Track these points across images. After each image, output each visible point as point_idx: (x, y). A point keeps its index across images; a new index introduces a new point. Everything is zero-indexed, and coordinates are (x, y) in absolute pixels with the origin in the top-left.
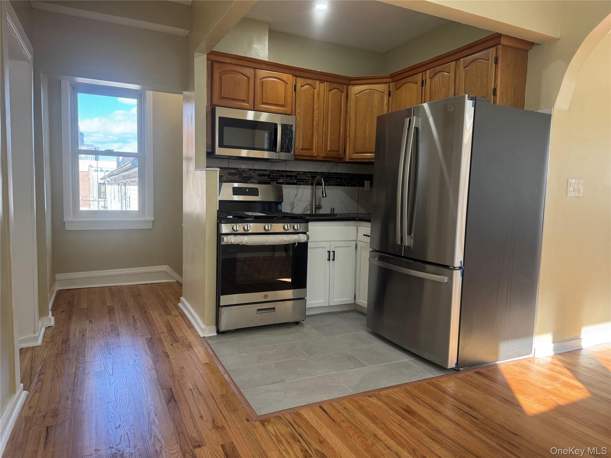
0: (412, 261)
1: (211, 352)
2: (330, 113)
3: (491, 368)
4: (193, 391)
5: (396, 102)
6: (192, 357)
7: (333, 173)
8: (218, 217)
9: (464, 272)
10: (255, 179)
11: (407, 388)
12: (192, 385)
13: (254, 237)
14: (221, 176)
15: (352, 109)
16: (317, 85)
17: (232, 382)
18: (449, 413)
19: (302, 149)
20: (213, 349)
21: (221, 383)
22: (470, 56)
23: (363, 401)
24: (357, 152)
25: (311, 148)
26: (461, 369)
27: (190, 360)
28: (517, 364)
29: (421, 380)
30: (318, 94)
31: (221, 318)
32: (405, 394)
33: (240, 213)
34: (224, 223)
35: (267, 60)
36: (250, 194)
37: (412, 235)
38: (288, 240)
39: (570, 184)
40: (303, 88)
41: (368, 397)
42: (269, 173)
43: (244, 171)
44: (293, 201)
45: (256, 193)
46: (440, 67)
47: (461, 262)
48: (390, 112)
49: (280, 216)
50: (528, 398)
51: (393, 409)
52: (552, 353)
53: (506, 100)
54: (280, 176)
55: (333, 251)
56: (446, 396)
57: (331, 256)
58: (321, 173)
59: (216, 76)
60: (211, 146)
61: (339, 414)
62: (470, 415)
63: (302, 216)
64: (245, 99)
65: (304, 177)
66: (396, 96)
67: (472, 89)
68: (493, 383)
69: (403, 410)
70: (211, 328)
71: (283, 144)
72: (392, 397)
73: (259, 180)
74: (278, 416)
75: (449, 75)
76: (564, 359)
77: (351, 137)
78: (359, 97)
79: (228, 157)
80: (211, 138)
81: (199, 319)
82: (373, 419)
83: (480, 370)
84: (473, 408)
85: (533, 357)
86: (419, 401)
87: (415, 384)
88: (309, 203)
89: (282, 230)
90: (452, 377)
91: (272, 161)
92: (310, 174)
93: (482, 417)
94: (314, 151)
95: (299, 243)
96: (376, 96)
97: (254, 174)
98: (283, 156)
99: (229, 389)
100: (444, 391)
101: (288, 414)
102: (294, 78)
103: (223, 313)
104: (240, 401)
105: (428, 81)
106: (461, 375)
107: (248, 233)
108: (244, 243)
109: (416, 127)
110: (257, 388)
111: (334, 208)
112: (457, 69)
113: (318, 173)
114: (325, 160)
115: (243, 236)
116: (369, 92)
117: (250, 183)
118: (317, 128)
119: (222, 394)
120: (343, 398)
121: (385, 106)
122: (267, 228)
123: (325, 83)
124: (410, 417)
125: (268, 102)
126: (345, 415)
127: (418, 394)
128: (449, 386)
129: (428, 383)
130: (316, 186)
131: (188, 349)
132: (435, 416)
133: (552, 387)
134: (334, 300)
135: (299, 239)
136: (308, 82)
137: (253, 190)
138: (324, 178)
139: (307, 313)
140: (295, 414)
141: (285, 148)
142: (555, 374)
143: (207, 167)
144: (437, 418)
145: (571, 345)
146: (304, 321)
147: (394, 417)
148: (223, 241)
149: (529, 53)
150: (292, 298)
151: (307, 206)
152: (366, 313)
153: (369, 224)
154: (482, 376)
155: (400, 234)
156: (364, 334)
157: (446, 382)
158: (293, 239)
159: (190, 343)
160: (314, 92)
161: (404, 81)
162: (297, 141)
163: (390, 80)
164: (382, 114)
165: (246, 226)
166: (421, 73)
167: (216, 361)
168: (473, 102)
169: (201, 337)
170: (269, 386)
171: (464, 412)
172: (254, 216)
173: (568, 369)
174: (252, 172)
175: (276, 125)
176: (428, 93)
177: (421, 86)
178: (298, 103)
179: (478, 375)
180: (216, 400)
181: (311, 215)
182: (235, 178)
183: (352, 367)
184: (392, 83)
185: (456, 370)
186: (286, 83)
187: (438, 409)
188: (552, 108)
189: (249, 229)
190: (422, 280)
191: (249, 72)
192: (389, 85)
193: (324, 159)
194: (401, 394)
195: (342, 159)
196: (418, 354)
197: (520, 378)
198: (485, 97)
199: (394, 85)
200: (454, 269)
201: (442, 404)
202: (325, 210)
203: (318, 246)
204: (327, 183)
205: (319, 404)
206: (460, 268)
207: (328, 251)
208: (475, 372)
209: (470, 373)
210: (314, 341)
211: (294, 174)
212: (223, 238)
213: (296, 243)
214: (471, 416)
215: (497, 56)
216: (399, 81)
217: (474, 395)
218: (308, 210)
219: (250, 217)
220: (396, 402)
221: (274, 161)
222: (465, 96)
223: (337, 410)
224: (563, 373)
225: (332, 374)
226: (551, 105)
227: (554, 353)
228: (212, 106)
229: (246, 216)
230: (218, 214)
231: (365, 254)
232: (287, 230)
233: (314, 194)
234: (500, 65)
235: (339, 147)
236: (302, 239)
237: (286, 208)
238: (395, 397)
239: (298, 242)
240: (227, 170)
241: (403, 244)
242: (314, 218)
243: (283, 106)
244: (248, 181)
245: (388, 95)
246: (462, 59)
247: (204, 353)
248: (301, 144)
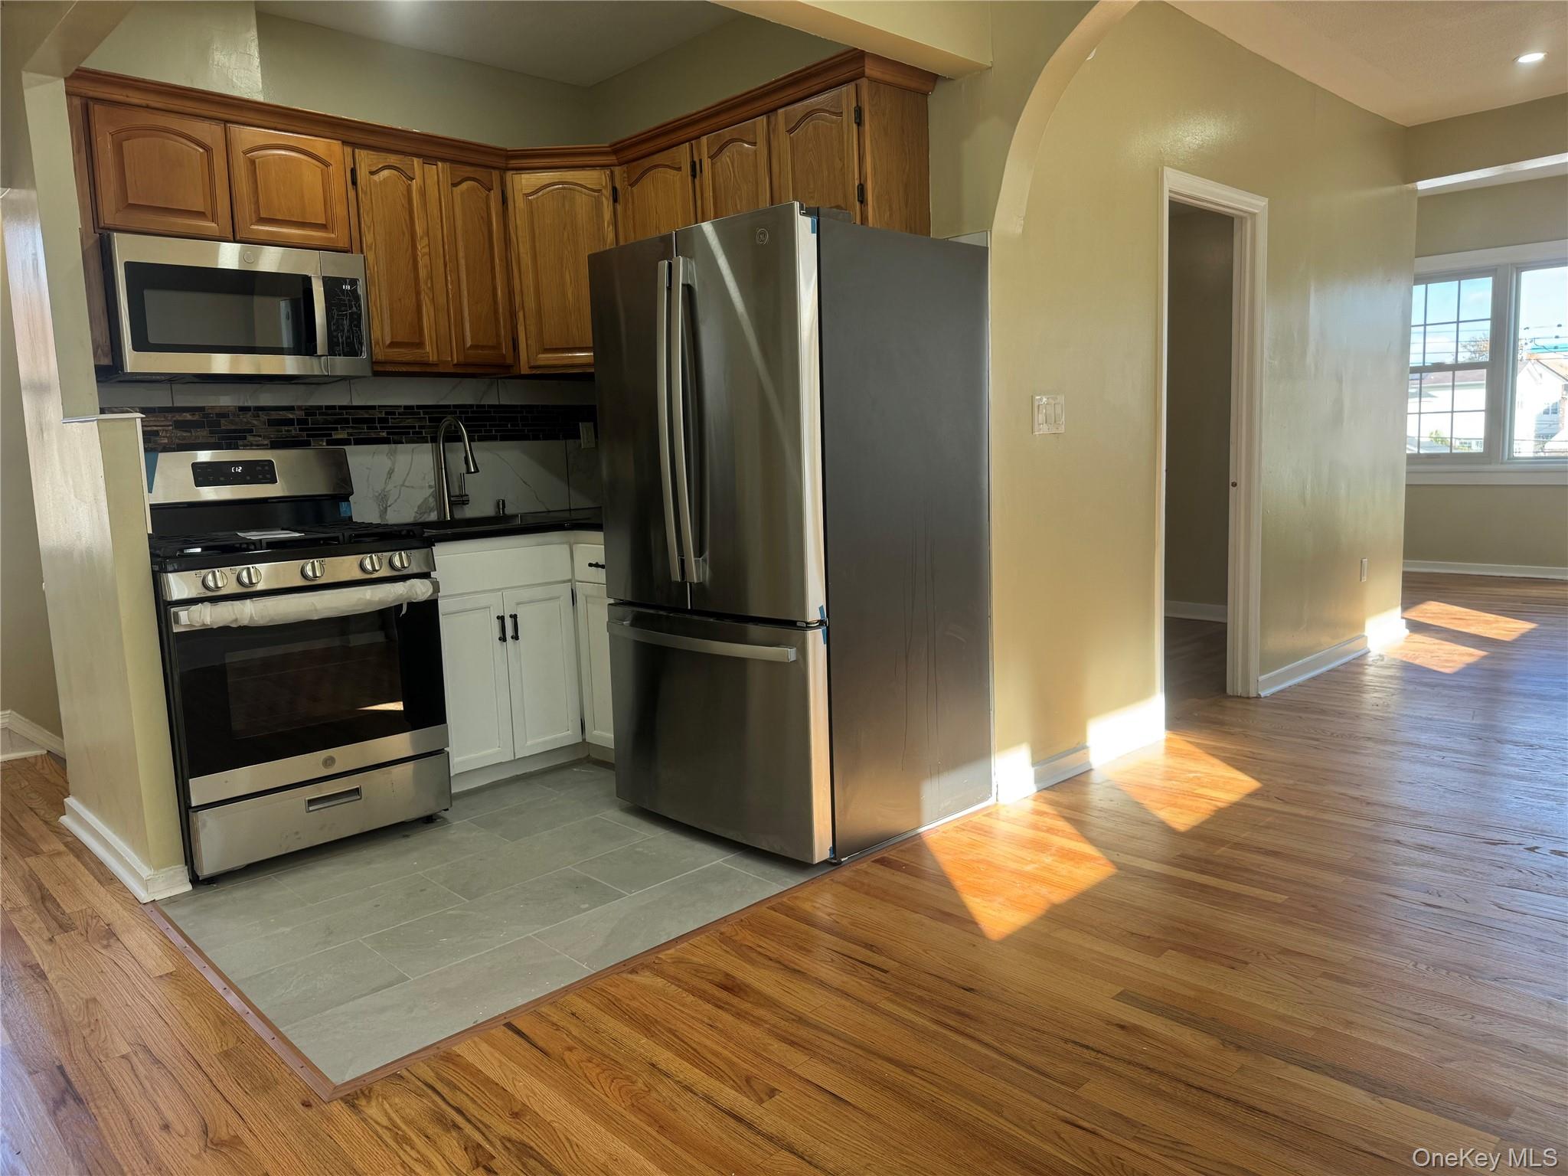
0: (712, 620)
1: (179, 941)
2: (461, 244)
3: (907, 846)
4: (135, 1059)
5: (634, 217)
6: (120, 963)
7: (490, 406)
8: (152, 555)
9: (831, 630)
10: (260, 436)
11: (723, 930)
12: (129, 1044)
13: (275, 602)
14: (148, 436)
15: (520, 233)
16: (416, 170)
17: (250, 1012)
18: (823, 970)
19: (393, 345)
20: (186, 932)
21: (217, 1020)
22: (800, 104)
23: (617, 986)
24: (548, 347)
25: (417, 341)
26: (843, 860)
27: (113, 973)
28: (963, 827)
29: (755, 904)
30: (423, 193)
31: (197, 841)
32: (720, 947)
33: (222, 536)
34: (175, 571)
35: (260, 98)
36: (248, 478)
37: (707, 554)
38: (377, 599)
39: (1039, 406)
40: (376, 177)
41: (631, 973)
42: (300, 414)
43: (223, 414)
44: (384, 490)
45: (268, 476)
46: (732, 130)
47: (821, 609)
48: (622, 243)
49: (347, 534)
50: (990, 901)
51: (693, 991)
52: (1032, 789)
53: (888, 213)
54: (337, 422)
55: (511, 616)
56: (817, 932)
57: (508, 629)
58: (455, 406)
59: (105, 145)
60: (107, 349)
61: (557, 1032)
62: (869, 965)
63: (411, 531)
64: (203, 211)
65: (410, 420)
66: (633, 203)
67: (812, 186)
68: (915, 878)
69: (717, 986)
70: (172, 872)
71: (335, 334)
72: (688, 959)
73: (272, 436)
74: (395, 1074)
75: (755, 151)
76: (1057, 799)
77: (526, 309)
78: (537, 203)
79: (167, 377)
80: (107, 324)
81: (132, 854)
82: (646, 1025)
83: (885, 855)
84: (874, 949)
85: (996, 805)
86: (754, 955)
87: (743, 918)
88: (432, 490)
89: (358, 575)
90: (826, 883)
91: (307, 381)
92: (425, 413)
93: (897, 963)
94: (428, 348)
95: (411, 605)
96: (582, 201)
97: (255, 422)
98: (341, 365)
99: (243, 1030)
100: (808, 920)
101: (422, 1064)
102: (348, 150)
103: (204, 825)
104: (279, 1057)
105: (707, 163)
106: (845, 874)
107: (253, 592)
108: (245, 622)
109: (685, 283)
110: (328, 1012)
111: (503, 501)
112: (772, 136)
113: (448, 406)
114: (463, 372)
115: (238, 602)
116: (561, 189)
117: (246, 447)
118: (429, 285)
119: (225, 1049)
120: (567, 990)
121: (608, 227)
122: (310, 573)
123: (440, 164)
124: (735, 1000)
125: (277, 218)
126: (575, 1032)
127: (748, 938)
128: (821, 906)
129: (772, 908)
130: (446, 444)
131: (105, 942)
132: (791, 986)
133: (1036, 866)
134: (529, 743)
135: (410, 594)
136: (388, 160)
137: (259, 468)
138: (467, 419)
139: (455, 789)
140: (442, 1060)
141: (343, 343)
142: (1042, 834)
143: (102, 411)
144: (796, 989)
145: (1069, 765)
146: (447, 810)
147: (696, 1011)
148: (177, 621)
149: (931, 99)
150: (411, 754)
151: (426, 500)
152: (613, 762)
153: (599, 536)
154: (891, 868)
155: (678, 556)
156: (613, 816)
157: (811, 898)
158: (391, 596)
159: (108, 925)
160: (409, 189)
161: (647, 162)
162: (376, 324)
163: (612, 159)
164: (602, 250)
165: (245, 574)
166: (687, 144)
167: (198, 963)
168: (812, 222)
169: (145, 904)
170: (361, 1001)
171: (857, 963)
172: (267, 543)
173: (1068, 819)
174: (248, 416)
175: (306, 281)
176: (709, 194)
177: (690, 178)
178: (366, 219)
179: (882, 867)
180: (208, 1070)
181: (440, 524)
182: (197, 437)
183: (587, 906)
184: (619, 167)
185: (833, 863)
186: (327, 164)
187: (799, 966)
188: (989, 233)
189: (254, 581)
190: (741, 662)
191: (209, 132)
192: (612, 172)
193: (459, 371)
194: (710, 948)
195: (509, 367)
196: (744, 842)
197: (970, 857)
198: (843, 206)
199: (624, 172)
200: (807, 627)
201: (806, 951)
202: (480, 507)
203: (468, 606)
204: (476, 435)
205: (505, 1018)
206: (821, 623)
207: (498, 618)
208: (876, 861)
209: (864, 866)
210: (481, 860)
211: (377, 415)
212: (176, 614)
213: (401, 605)
214: (873, 966)
215: (859, 105)
216: (635, 163)
217: (874, 915)
218: (431, 510)
219: (257, 544)
220: (698, 970)
221: (315, 380)
222: (793, 205)
223: (554, 1024)
224: (1059, 831)
225: (535, 935)
226: (986, 224)
227: (1038, 787)
228: (100, 231)
229: (241, 544)
230: (150, 547)
231: (598, 613)
232: (371, 573)
233: (442, 467)
234: (867, 126)
235: (498, 335)
236: (419, 592)
237: (363, 509)
238: (695, 959)
239: (408, 601)
240: (169, 416)
241: (688, 579)
242: (449, 531)
243: (323, 227)
244: (240, 442)
245: (611, 198)
246: (781, 111)
247: (156, 948)
248: (387, 329)
